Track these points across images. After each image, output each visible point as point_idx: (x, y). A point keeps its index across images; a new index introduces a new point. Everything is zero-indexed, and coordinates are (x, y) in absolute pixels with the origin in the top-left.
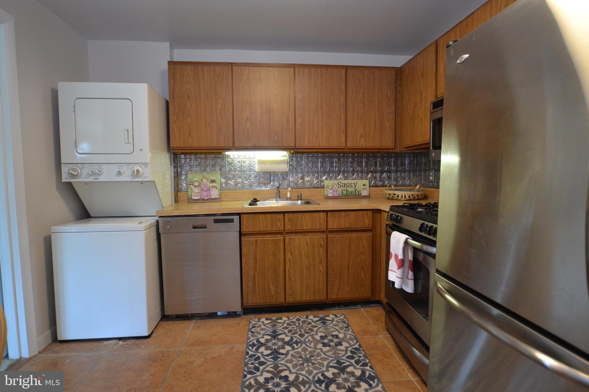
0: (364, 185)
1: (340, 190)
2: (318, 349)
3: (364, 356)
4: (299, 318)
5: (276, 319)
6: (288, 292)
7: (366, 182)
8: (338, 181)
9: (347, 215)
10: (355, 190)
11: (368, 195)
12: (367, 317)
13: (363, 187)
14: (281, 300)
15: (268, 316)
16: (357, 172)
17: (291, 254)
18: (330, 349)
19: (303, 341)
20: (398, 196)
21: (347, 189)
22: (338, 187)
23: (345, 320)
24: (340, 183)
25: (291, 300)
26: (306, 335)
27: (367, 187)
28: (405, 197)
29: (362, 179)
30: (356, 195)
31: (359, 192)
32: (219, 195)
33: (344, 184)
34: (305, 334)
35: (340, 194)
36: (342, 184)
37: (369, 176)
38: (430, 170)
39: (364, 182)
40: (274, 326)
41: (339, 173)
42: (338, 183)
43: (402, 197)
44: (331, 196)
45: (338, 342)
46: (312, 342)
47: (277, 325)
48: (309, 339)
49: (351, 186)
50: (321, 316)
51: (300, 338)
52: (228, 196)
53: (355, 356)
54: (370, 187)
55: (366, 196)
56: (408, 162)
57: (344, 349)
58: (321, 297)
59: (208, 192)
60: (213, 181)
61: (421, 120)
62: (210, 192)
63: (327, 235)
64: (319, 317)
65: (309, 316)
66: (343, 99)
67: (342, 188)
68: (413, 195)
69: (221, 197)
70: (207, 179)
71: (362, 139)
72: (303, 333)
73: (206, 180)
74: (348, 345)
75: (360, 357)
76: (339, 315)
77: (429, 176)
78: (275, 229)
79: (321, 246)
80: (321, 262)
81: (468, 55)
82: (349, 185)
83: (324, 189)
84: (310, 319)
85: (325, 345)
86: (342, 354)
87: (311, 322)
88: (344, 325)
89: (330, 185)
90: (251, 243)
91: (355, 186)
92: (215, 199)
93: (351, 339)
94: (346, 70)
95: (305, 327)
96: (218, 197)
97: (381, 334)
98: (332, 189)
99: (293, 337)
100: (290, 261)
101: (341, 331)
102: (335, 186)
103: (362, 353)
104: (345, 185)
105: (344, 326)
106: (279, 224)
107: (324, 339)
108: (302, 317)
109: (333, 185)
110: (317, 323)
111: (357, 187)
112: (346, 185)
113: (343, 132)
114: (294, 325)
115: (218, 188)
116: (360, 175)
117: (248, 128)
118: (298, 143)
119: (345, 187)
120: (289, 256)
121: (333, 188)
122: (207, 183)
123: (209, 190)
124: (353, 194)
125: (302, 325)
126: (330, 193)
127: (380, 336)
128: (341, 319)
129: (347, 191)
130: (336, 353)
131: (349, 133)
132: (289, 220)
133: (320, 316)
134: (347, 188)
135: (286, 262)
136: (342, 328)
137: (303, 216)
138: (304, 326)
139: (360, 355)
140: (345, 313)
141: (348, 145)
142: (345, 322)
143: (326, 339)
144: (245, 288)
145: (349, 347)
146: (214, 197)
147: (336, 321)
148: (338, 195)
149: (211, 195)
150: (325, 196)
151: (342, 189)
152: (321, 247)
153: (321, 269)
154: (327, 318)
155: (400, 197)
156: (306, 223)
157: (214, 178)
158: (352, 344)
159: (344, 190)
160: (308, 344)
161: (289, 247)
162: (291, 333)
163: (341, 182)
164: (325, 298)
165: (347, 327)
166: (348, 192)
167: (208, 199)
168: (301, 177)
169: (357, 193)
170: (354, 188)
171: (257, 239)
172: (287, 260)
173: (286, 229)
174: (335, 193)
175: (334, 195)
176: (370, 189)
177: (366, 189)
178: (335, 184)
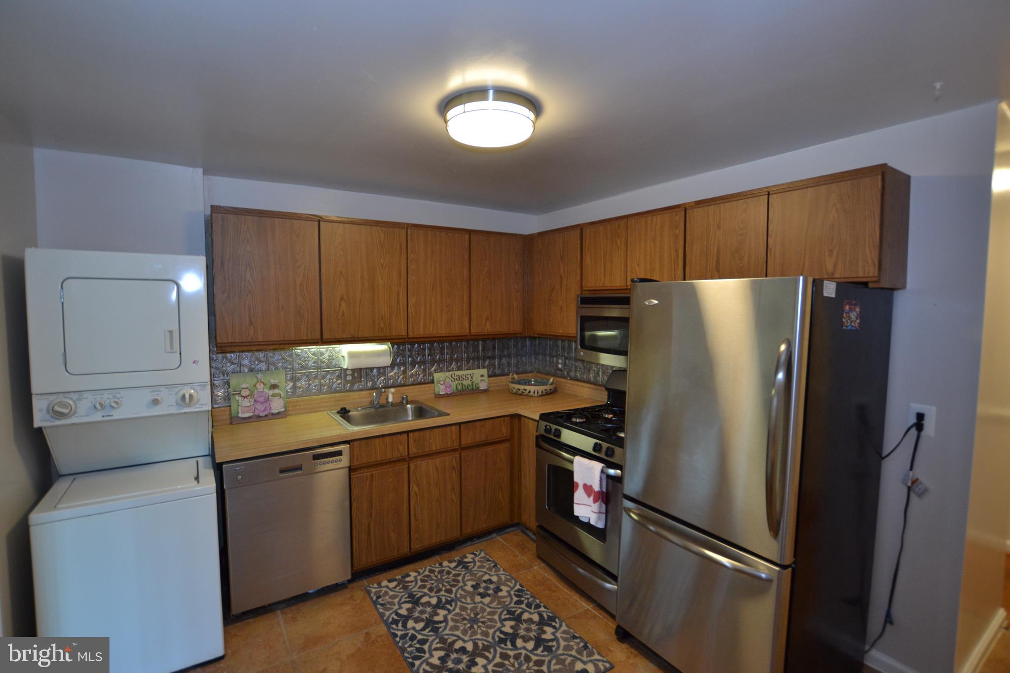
0: (482, 376)
1: (454, 384)
2: (478, 603)
3: (531, 597)
4: (432, 569)
5: (401, 577)
6: (414, 536)
7: (484, 371)
8: (451, 373)
9: (483, 426)
11: (486, 388)
12: (510, 547)
13: (481, 378)
14: (405, 550)
15: (390, 574)
16: (473, 359)
17: (418, 485)
18: (492, 599)
19: (454, 597)
20: (530, 392)
22: (452, 381)
23: (488, 557)
25: (417, 547)
26: (454, 589)
27: (486, 378)
28: (538, 392)
29: (478, 368)
30: (473, 389)
31: (477, 385)
32: (285, 408)
33: (458, 377)
34: (452, 588)
35: (454, 390)
36: (456, 376)
37: (487, 363)
38: (558, 357)
40: (405, 588)
41: (451, 360)
42: (452, 377)
43: (534, 393)
44: (444, 395)
45: (495, 588)
46: (466, 596)
47: (411, 586)
48: (460, 594)
49: (467, 379)
50: (458, 559)
51: (448, 595)
52: (298, 407)
53: (523, 599)
54: (489, 376)
55: (485, 389)
56: (529, 343)
57: (507, 594)
58: (455, 534)
59: (266, 405)
60: (274, 387)
61: (561, 308)
62: (270, 404)
63: (460, 454)
64: (455, 561)
65: (442, 563)
66: (466, 272)
68: (546, 390)
69: (287, 409)
70: (263, 383)
71: (488, 324)
72: (448, 587)
73: (262, 385)
74: (509, 589)
75: (528, 599)
76: (477, 552)
77: (557, 363)
78: (396, 455)
79: (454, 468)
80: (453, 489)
81: (656, 302)
82: (465, 378)
83: (432, 385)
84: (446, 567)
85: (483, 596)
86: (508, 601)
87: (450, 570)
88: (490, 564)
89: (442, 379)
90: (365, 479)
91: (472, 378)
92: (279, 413)
93: (507, 580)
94: (470, 234)
95: (446, 578)
96: (284, 409)
97: (535, 565)
98: (444, 384)
99: (441, 597)
100: (416, 494)
101: (492, 574)
102: (447, 379)
103: (528, 594)
104: (459, 378)
105: (492, 565)
106: (401, 448)
107: (478, 589)
108: (433, 565)
110: (457, 569)
111: (474, 380)
112: (460, 378)
113: (466, 313)
114: (431, 580)
115: (282, 396)
116: (476, 363)
117: (343, 312)
118: (411, 330)
119: (459, 380)
120: (414, 488)
121: (444, 382)
122: (265, 390)
123: (267, 400)
124: (469, 388)
125: (441, 576)
126: (441, 390)
127: (535, 567)
128: (483, 557)
129: (462, 386)
130: (501, 602)
131: (473, 316)
132: (415, 441)
133: (456, 559)
134: (462, 382)
135: (411, 497)
136: (490, 569)
137: (432, 434)
138: (444, 578)
139: (526, 597)
140: (482, 548)
141: (472, 331)
142: (489, 560)
143: (480, 587)
144: (356, 544)
145: (510, 591)
146: (277, 411)
147: (479, 561)
149: (271, 408)
150: (435, 394)
152: (454, 470)
153: (454, 498)
154: (466, 560)
155: (532, 393)
156: (435, 442)
157: (276, 381)
158: (512, 585)
159: (459, 384)
160: (463, 600)
161: (414, 478)
162: (434, 592)
163: (454, 374)
164: (459, 534)
165: (495, 566)
166: (464, 386)
167: (266, 416)
168: (403, 370)
169: (474, 387)
170: (471, 381)
171: (372, 472)
172: (412, 494)
173: (411, 453)
174: (448, 389)
175: (447, 392)
176: (489, 381)
177: (484, 380)
178: (447, 377)
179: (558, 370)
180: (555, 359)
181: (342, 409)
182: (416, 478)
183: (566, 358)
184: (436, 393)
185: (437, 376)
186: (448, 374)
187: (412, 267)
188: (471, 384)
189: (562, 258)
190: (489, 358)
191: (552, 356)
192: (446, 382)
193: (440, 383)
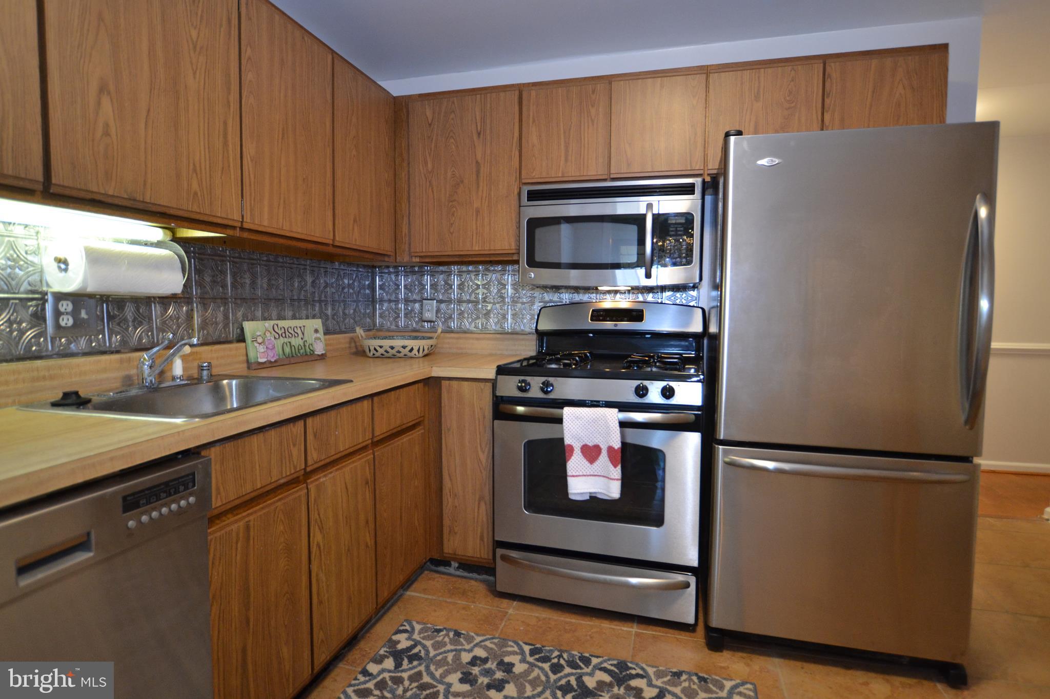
0: (316, 331)
1: (278, 345)
3: (560, 652)
6: (319, 635)
7: (317, 323)
8: (272, 323)
9: (398, 399)
10: (304, 342)
11: (324, 352)
12: (444, 599)
13: (315, 335)
14: (305, 675)
17: (321, 529)
18: (517, 685)
21: (290, 342)
22: (275, 338)
23: (429, 626)
24: (276, 327)
25: (323, 657)
27: (321, 335)
28: (424, 350)
29: (309, 317)
30: (306, 354)
31: (311, 346)
33: (283, 331)
35: (279, 355)
36: (281, 329)
37: (318, 310)
39: (316, 325)
41: (268, 300)
43: (418, 351)
44: (265, 362)
45: (499, 665)
49: (296, 335)
50: (386, 652)
53: (555, 661)
55: (322, 354)
57: (526, 665)
63: (373, 454)
64: (385, 656)
65: (365, 670)
67: (282, 340)
74: (519, 657)
75: (561, 657)
76: (405, 626)
78: (287, 471)
79: (367, 482)
80: (367, 522)
82: (293, 332)
83: (243, 345)
84: (381, 672)
85: (496, 687)
86: (542, 675)
87: (393, 675)
88: (448, 635)
89: (258, 333)
91: (303, 334)
93: (501, 646)
94: (333, 59)
97: (508, 609)
98: (262, 343)
100: (319, 548)
102: (268, 334)
103: (553, 651)
104: (285, 333)
105: (452, 636)
106: (294, 453)
108: (354, 682)
109: (265, 334)
110: (405, 667)
111: (306, 338)
112: (287, 333)
117: (107, 125)
118: (249, 212)
119: (286, 337)
120: (317, 537)
121: (264, 339)
124: (301, 351)
126: (259, 354)
127: (511, 611)
128: (424, 631)
129: (291, 347)
130: (534, 681)
131: (338, 211)
132: (315, 436)
133: (383, 653)
134: (290, 340)
135: (313, 556)
136: (457, 642)
137: (339, 418)
138: (399, 692)
139: (556, 655)
141: (337, 239)
142: (438, 631)
143: (478, 677)
145: (525, 658)
147: (424, 639)
148: (277, 357)
151: (282, 342)
152: (367, 486)
153: (368, 539)
154: (402, 647)
158: (517, 649)
159: (286, 344)
161: (316, 511)
163: (277, 325)
165: (458, 634)
166: (293, 347)
168: (187, 311)
169: (308, 350)
170: (302, 339)
171: (247, 519)
172: (314, 549)
173: (310, 462)
174: (271, 354)
175: (269, 358)
176: (325, 340)
177: (319, 339)
178: (267, 330)
179: (425, 321)
180: (417, 305)
181: (66, 395)
182: (319, 515)
183: (440, 302)
184: (252, 360)
185: (249, 326)
186: (268, 324)
187: (249, 77)
188: (302, 345)
189: (479, 134)
190: (320, 301)
191: (411, 301)
192: (266, 340)
193: (256, 340)
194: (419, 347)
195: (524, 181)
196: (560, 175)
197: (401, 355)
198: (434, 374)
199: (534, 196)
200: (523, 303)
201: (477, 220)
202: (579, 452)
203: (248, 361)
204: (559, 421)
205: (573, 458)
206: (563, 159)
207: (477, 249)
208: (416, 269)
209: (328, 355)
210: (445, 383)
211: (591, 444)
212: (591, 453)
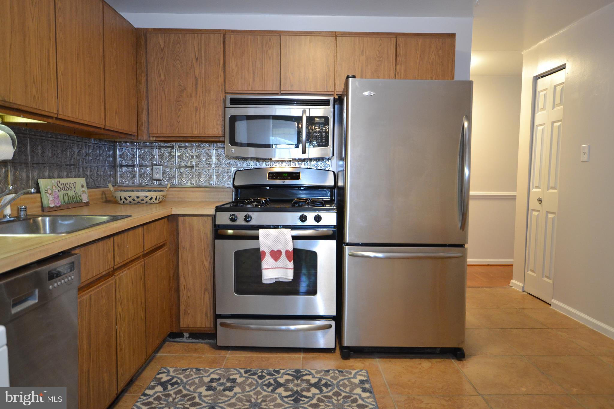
0: (83, 186)
1: (61, 195)
2: (236, 395)
3: (262, 370)
4: (144, 403)
9: (155, 228)
10: (76, 194)
11: (88, 201)
12: (183, 355)
13: (82, 189)
17: (121, 305)
18: (240, 387)
21: (67, 194)
22: (59, 191)
23: (178, 368)
24: (58, 182)
26: (197, 400)
27: (85, 189)
29: (77, 177)
31: (80, 196)
34: (194, 401)
35: (61, 202)
36: (62, 184)
37: (82, 172)
39: (82, 182)
44: (54, 207)
45: (227, 380)
49: (71, 189)
50: (155, 383)
55: (87, 202)
61: (196, 109)
63: (144, 261)
64: (155, 386)
67: (63, 192)
71: (117, 118)
76: (162, 370)
78: (106, 268)
79: (141, 278)
80: (141, 304)
82: (69, 187)
84: (155, 393)
85: (229, 390)
86: (254, 381)
87: (164, 393)
88: (192, 371)
89: (48, 187)
91: (75, 188)
93: (226, 372)
95: (174, 399)
100: (120, 316)
101: (206, 375)
102: (54, 188)
103: (257, 370)
104: (64, 187)
105: (195, 371)
106: (109, 257)
107: (215, 388)
108: (140, 400)
109: (52, 188)
110: (170, 389)
111: (77, 191)
112: (65, 187)
113: (102, 100)
118: (61, 108)
119: (65, 190)
120: (120, 310)
121: (52, 191)
124: (75, 200)
125: (167, 401)
126: (50, 201)
127: (228, 356)
128: (177, 371)
130: (249, 385)
131: (107, 106)
133: (153, 384)
134: (67, 192)
135: (118, 320)
136: (198, 373)
137: (128, 238)
138: (171, 400)
139: (259, 372)
141: (107, 124)
142: (185, 370)
145: (242, 375)
147: (178, 374)
148: (61, 204)
151: (63, 193)
152: (141, 281)
153: (142, 314)
154: (164, 380)
158: (236, 372)
159: (65, 194)
160: (220, 401)
161: (119, 294)
163: (59, 182)
165: (198, 370)
166: (69, 197)
168: (5, 171)
169: (78, 199)
170: (74, 191)
172: (118, 316)
174: (57, 201)
175: (56, 204)
176: (88, 192)
177: (85, 191)
178: (53, 185)
179: (154, 180)
180: (148, 169)
183: (166, 167)
184: (45, 206)
185: (42, 182)
186: (54, 181)
188: (75, 196)
189: (197, 59)
190: (83, 166)
191: (144, 166)
192: (53, 192)
193: (47, 192)
194: (156, 197)
195: (227, 91)
196: (250, 89)
197: (144, 202)
198: (173, 213)
199: (234, 101)
200: (223, 168)
201: (196, 115)
202: (269, 255)
203: (42, 206)
204: (257, 238)
205: (265, 258)
206: (251, 79)
207: (196, 133)
208: (148, 144)
209: (90, 203)
210: (181, 219)
211: (275, 250)
212: (276, 255)
